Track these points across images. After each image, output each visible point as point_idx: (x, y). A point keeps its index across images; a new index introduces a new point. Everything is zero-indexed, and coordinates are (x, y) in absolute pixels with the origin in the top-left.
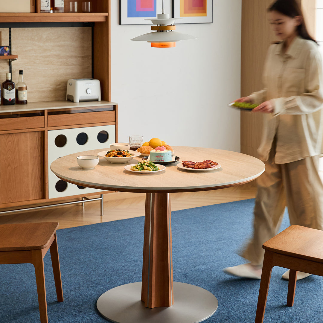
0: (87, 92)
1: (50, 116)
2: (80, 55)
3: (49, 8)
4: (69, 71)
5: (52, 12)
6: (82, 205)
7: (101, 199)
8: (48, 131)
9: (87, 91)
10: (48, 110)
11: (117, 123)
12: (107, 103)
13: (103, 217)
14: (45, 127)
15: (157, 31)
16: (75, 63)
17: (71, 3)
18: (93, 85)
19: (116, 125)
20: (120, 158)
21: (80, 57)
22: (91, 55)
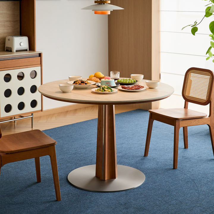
0: (20, 45)
2: (13, 20)
4: (6, 31)
6: (15, 122)
7: (32, 116)
9: (21, 44)
11: (42, 65)
12: (35, 52)
13: (33, 128)
15: (97, 4)
16: (9, 25)
18: (24, 40)
20: (83, 85)
21: (13, 21)
22: (19, 20)
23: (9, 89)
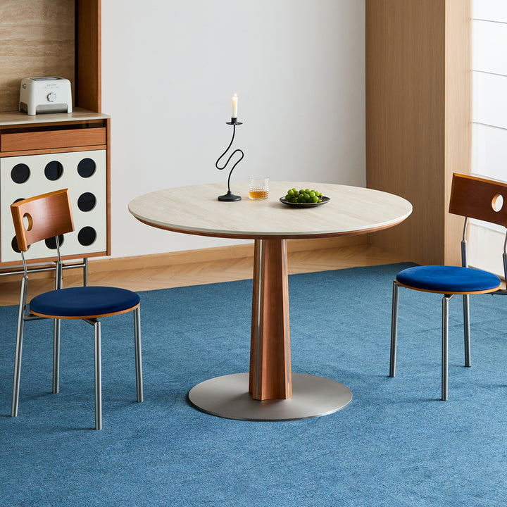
7: (84, 265)
9: (49, 97)
11: (108, 146)
19: (108, 150)
21: (57, 42)
22: (74, 39)
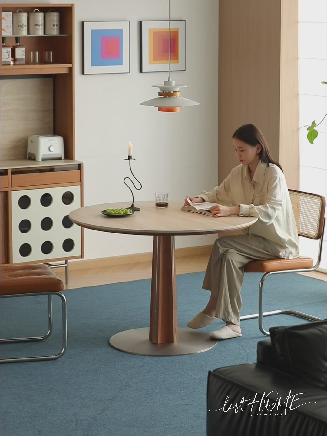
0: (50, 150)
1: (14, 176)
3: (10, 59)
5: (12, 63)
7: (66, 265)
8: (12, 192)
9: (50, 148)
10: (12, 169)
11: (82, 183)
12: (72, 162)
13: (68, 285)
14: (8, 187)
17: (32, 53)
18: (56, 142)
19: (82, 185)
21: (42, 111)
22: (52, 109)
23: (28, 221)
